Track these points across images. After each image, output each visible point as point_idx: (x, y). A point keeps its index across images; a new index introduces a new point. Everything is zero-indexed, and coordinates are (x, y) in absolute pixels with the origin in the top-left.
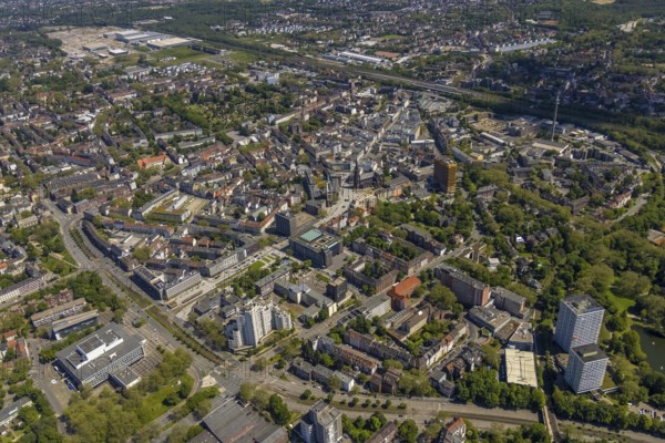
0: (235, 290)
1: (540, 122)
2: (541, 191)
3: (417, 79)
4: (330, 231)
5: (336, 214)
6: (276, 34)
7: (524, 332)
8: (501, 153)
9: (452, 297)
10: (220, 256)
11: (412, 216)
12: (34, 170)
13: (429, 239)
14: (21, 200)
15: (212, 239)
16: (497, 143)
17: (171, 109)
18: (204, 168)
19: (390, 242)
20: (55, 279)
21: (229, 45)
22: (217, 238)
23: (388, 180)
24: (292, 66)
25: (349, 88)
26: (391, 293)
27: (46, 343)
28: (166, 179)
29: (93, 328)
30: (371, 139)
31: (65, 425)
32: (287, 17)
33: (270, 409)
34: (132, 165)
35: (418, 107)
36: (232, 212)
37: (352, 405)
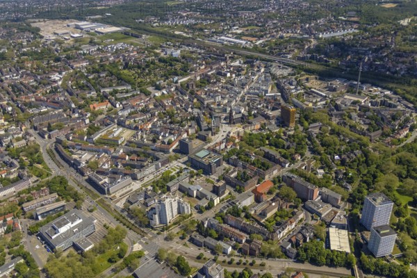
0: (154, 188)
1: (349, 83)
2: (351, 127)
3: (269, 54)
4: (214, 151)
5: (218, 141)
6: (178, 25)
7: (341, 217)
8: (324, 102)
9: (294, 194)
10: (144, 166)
11: (267, 142)
12: (23, 111)
13: (278, 156)
14: (15, 130)
15: (138, 156)
16: (321, 95)
17: (111, 73)
18: (133, 110)
19: (253, 158)
20: (37, 180)
21: (148, 32)
22: (141, 155)
23: (251, 119)
24: (188, 45)
25: (225, 60)
26: (255, 191)
27: (32, 222)
28: (108, 117)
29: (63, 212)
30: (240, 93)
31: (45, 275)
32: (184, 14)
33: (177, 265)
34: (86, 108)
35: (270, 72)
36: (151, 138)
37: (230, 263)
